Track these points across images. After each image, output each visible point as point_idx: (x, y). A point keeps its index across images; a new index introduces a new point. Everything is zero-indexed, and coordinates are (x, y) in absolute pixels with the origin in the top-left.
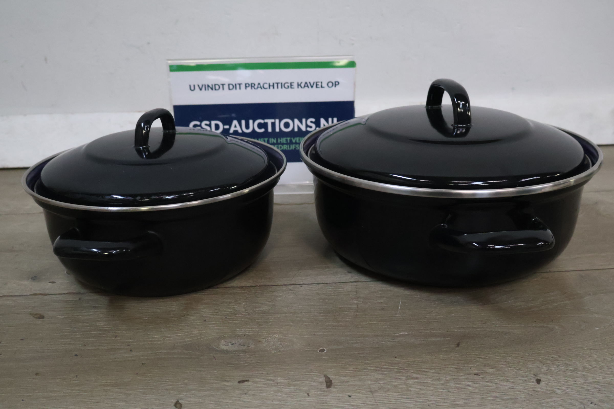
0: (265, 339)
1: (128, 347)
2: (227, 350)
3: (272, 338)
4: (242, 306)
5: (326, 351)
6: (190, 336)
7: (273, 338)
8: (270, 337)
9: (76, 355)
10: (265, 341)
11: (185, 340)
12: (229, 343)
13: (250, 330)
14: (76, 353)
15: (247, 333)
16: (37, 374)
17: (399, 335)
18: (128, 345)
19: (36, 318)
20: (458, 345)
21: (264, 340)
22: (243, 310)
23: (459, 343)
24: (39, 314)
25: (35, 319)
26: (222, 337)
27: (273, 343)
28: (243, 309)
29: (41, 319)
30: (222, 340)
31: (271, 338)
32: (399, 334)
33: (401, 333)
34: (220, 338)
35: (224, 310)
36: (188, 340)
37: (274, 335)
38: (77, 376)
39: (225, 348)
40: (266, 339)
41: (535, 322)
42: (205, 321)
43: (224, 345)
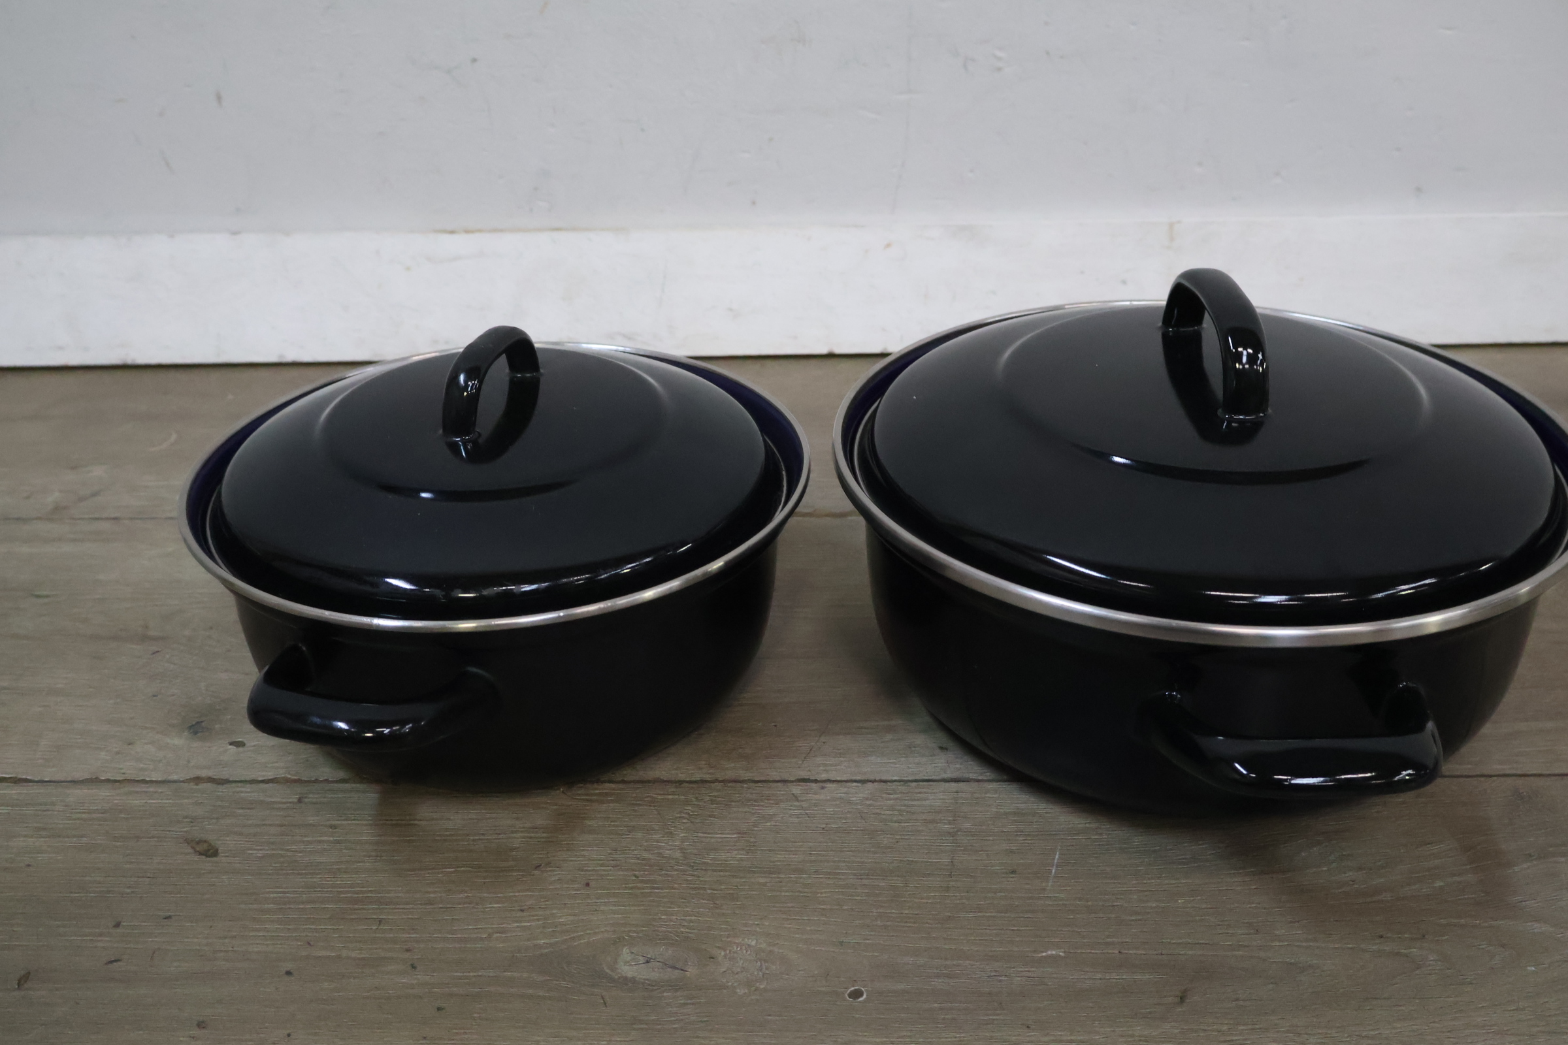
0: (725, 951)
1: (407, 955)
2: (633, 980)
3: (741, 949)
4: (678, 843)
5: (865, 996)
6: (551, 930)
7: (744, 948)
8: (738, 945)
9: (289, 973)
10: (725, 956)
11: (538, 942)
12: (641, 958)
13: (691, 921)
14: (289, 966)
15: (682, 930)
16: (201, 1025)
17: (1045, 957)
18: (408, 950)
19: (201, 854)
20: (1182, 999)
21: (723, 953)
22: (678, 855)
23: (1185, 991)
24: (205, 841)
25: (196, 858)
26: (624, 938)
27: (743, 964)
28: (680, 855)
29: (209, 857)
30: (625, 945)
31: (739, 949)
32: (1044, 954)
33: (1049, 952)
34: (619, 939)
35: (636, 852)
36: (547, 941)
37: (746, 940)
38: (289, 1035)
39: (627, 971)
40: (728, 952)
41: (1381, 937)
42: (588, 885)
43: (628, 965)
